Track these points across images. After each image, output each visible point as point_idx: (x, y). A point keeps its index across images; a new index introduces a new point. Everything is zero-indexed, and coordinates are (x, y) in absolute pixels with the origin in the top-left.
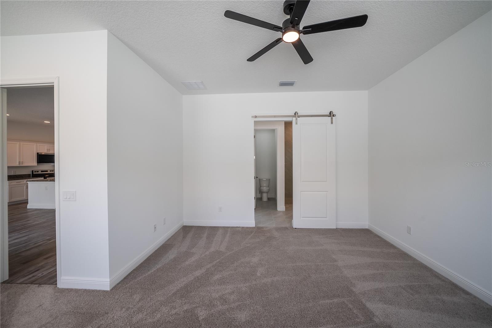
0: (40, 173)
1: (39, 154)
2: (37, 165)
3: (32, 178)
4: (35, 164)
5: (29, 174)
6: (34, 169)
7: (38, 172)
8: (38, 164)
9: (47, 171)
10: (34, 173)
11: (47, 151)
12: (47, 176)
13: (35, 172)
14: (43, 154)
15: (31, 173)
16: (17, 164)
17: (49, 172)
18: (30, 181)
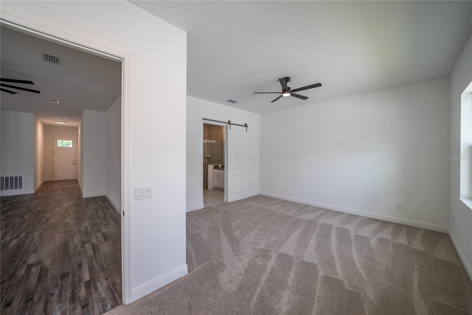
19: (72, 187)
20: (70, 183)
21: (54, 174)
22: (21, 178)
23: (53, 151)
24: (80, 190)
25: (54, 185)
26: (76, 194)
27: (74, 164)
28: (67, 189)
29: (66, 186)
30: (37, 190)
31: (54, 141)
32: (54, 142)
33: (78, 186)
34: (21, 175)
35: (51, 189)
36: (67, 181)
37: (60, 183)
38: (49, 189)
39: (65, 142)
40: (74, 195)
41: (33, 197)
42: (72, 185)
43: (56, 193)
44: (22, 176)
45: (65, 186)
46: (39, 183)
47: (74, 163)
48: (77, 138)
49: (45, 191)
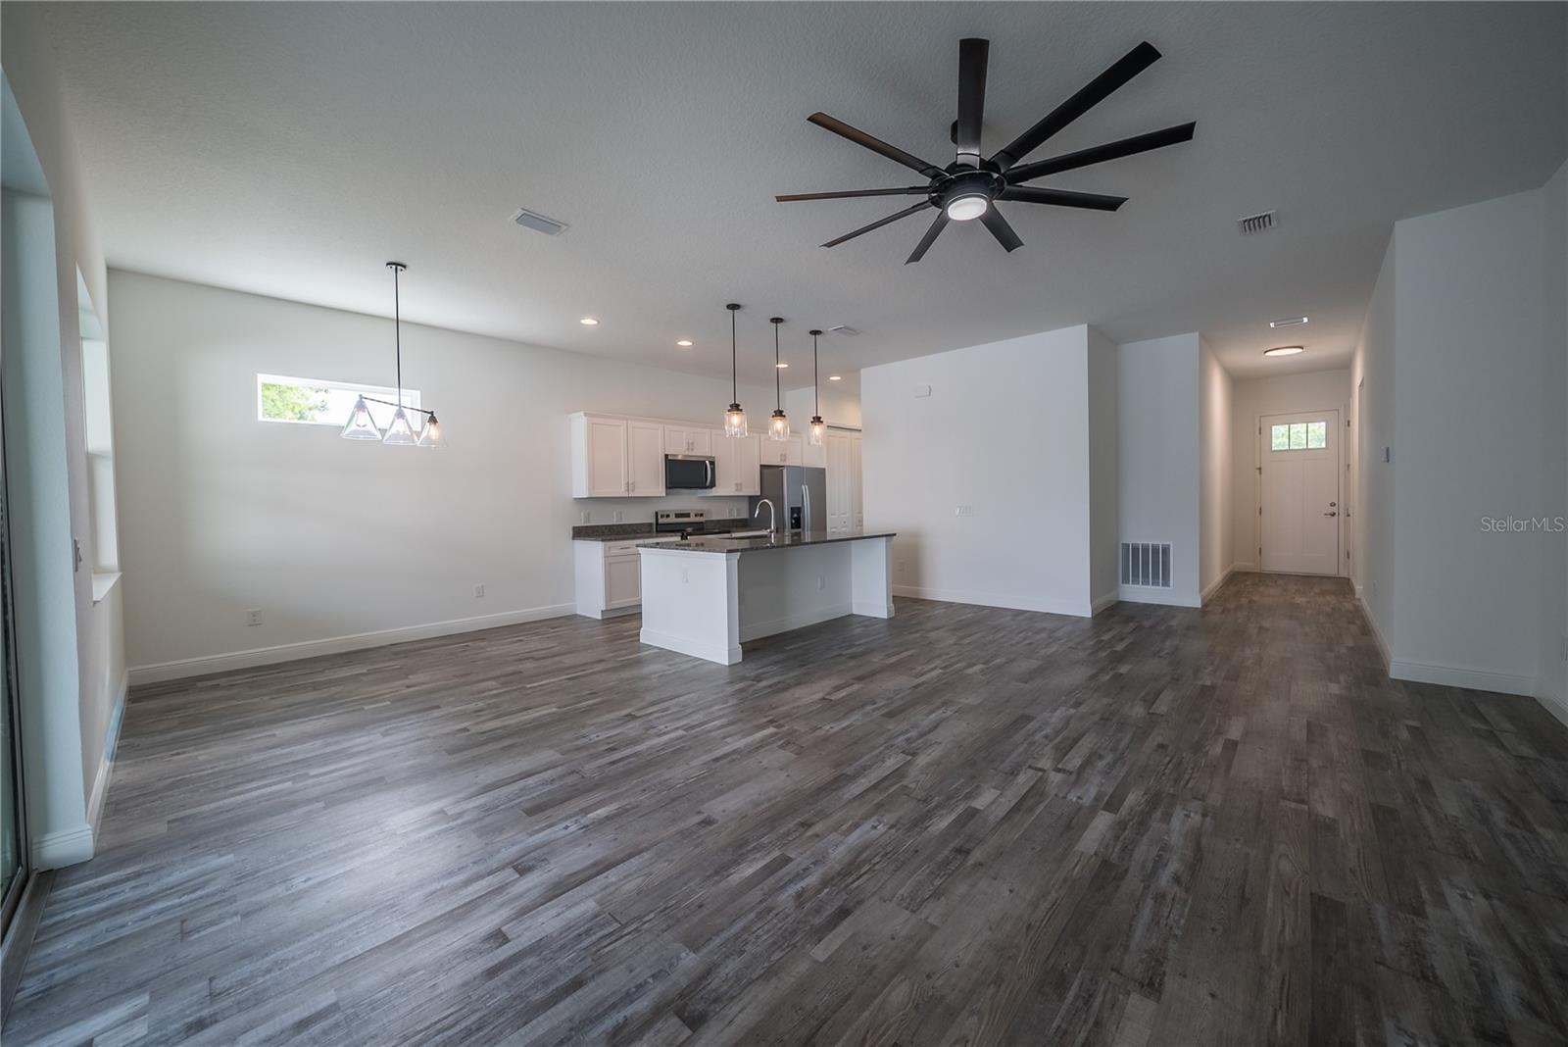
0: (673, 519)
1: (670, 458)
2: (664, 495)
3: (654, 534)
4: (661, 491)
5: (650, 522)
6: (662, 507)
7: (668, 516)
8: (669, 490)
9: (688, 515)
10: (661, 521)
11: (688, 449)
12: (690, 530)
13: (662, 516)
14: (680, 458)
15: (654, 521)
16: (621, 492)
17: (692, 519)
18: (645, 546)
19: (1329, 609)
20: (1317, 590)
21: (1260, 549)
22: (1166, 550)
23: (1260, 469)
24: (1366, 631)
25: (1261, 589)
26: (1351, 644)
27: (1334, 514)
28: (1309, 612)
29: (1304, 600)
30: (1210, 597)
31: (1260, 433)
32: (1263, 433)
33: (1354, 605)
34: (1165, 543)
35: (1250, 602)
36: (1307, 580)
37: (1280, 582)
38: (1244, 601)
39: (1299, 428)
40: (1343, 650)
41: (1200, 620)
42: (1328, 598)
43: (1266, 624)
44: (1169, 545)
45: (1300, 600)
46: (1217, 577)
47: (1334, 509)
48: (1348, 407)
49: (1231, 606)
